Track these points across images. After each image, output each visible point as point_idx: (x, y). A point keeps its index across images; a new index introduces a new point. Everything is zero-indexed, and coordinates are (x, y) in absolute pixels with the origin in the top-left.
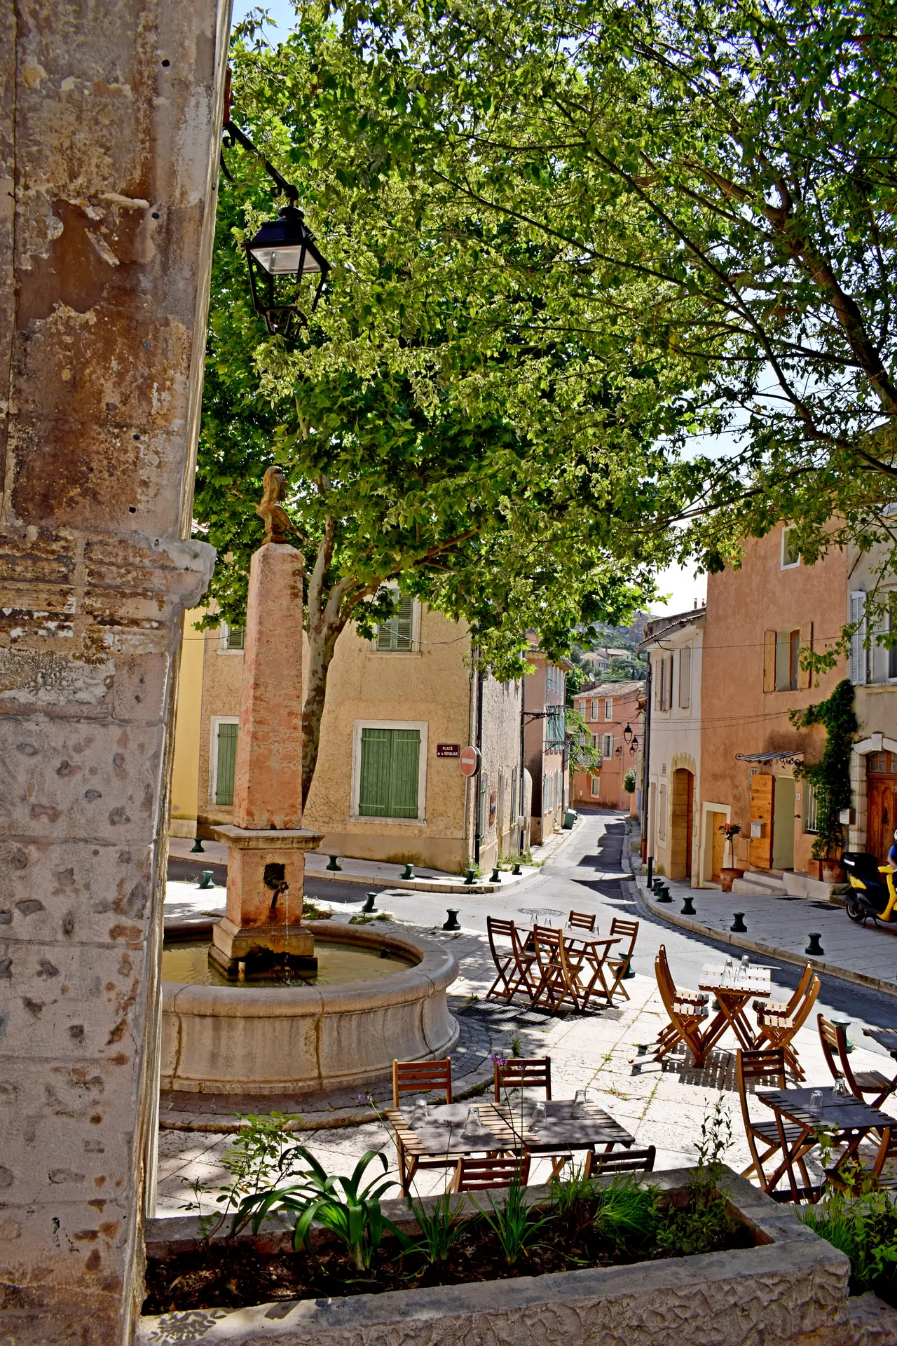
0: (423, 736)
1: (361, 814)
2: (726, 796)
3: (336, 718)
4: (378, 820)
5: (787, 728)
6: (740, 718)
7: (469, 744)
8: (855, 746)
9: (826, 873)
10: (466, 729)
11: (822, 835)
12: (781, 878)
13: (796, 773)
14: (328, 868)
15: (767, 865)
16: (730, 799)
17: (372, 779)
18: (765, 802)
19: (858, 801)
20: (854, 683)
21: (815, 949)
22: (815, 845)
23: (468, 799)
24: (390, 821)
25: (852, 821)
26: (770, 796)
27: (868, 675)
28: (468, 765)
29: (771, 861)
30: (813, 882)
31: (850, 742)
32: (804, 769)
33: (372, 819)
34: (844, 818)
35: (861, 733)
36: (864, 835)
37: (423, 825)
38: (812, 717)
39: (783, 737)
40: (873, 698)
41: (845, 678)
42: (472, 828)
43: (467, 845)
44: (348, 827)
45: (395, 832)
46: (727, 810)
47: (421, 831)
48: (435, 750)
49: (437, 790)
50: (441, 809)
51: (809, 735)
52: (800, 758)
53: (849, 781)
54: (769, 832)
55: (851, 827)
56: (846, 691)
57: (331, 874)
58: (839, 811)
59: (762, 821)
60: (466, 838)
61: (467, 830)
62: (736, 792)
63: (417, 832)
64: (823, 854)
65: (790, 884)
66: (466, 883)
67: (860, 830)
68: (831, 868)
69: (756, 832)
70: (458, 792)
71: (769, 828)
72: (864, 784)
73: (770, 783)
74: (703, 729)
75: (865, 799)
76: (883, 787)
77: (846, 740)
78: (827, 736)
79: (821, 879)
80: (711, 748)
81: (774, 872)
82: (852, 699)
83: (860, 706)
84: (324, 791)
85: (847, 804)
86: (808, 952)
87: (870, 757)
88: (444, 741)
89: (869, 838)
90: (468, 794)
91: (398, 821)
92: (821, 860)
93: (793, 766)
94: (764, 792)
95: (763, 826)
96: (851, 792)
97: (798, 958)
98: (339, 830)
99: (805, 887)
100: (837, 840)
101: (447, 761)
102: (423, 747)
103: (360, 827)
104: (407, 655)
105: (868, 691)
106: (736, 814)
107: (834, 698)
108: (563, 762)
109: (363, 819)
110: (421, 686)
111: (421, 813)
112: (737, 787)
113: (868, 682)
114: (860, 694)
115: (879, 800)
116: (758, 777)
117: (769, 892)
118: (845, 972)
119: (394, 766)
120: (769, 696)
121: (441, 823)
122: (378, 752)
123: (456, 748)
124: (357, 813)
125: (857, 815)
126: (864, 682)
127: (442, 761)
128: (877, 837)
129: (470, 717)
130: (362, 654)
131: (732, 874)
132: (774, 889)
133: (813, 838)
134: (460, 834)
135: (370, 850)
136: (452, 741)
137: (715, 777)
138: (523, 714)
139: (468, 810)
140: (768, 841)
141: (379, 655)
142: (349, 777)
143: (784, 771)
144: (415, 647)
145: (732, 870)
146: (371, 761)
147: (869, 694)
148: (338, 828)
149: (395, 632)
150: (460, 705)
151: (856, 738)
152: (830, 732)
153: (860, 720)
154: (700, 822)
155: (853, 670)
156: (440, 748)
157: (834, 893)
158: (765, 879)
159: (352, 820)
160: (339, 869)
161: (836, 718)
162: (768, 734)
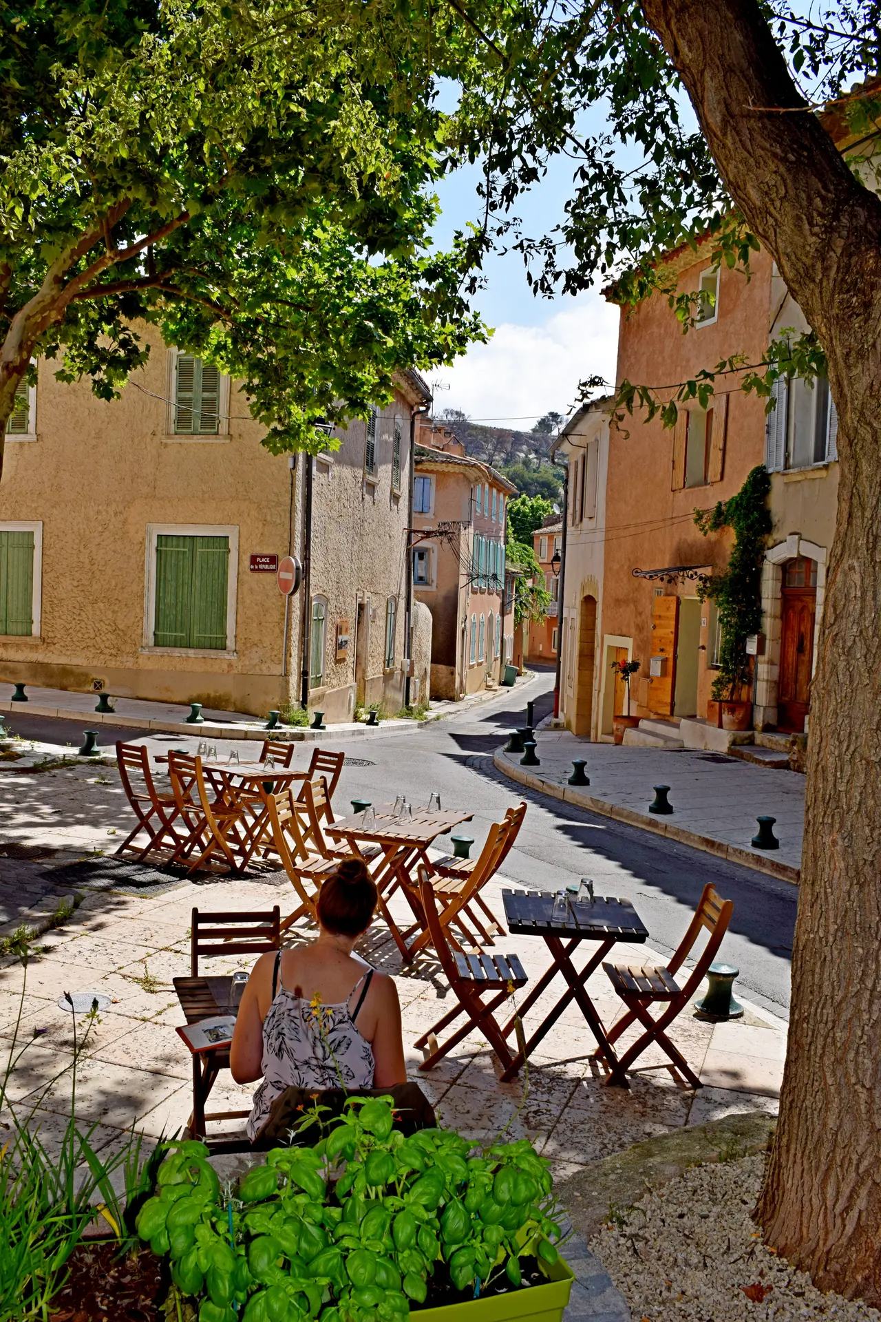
0: (233, 544)
1: (157, 644)
2: (628, 626)
3: (125, 522)
4: (177, 652)
5: (695, 534)
6: (645, 524)
7: (290, 553)
8: (769, 553)
9: (726, 717)
10: (286, 535)
11: (725, 670)
12: (677, 726)
13: (702, 592)
14: (98, 709)
15: (667, 711)
16: (633, 631)
17: (170, 599)
18: (667, 631)
19: (769, 625)
20: (770, 471)
21: (662, 806)
22: (718, 682)
23: (289, 625)
24: (191, 652)
25: (761, 650)
26: (673, 623)
27: (787, 459)
28: (287, 581)
29: (673, 705)
30: (712, 729)
31: (763, 547)
32: (711, 588)
33: (169, 650)
34: (751, 648)
35: (776, 536)
36: (776, 669)
37: (234, 657)
38: (720, 518)
39: (691, 546)
40: (791, 489)
41: (759, 464)
42: (294, 662)
43: (287, 682)
44: (140, 661)
45: (198, 668)
46: (628, 643)
47: (230, 665)
48: (247, 563)
49: (250, 613)
50: (256, 638)
51: (718, 542)
52: (707, 571)
53: (759, 599)
54: (671, 670)
55: (761, 658)
56: (760, 481)
57: (99, 717)
58: (745, 637)
59: (663, 655)
60: (286, 674)
61: (287, 663)
62: (639, 620)
63: (225, 666)
64: (725, 694)
65: (687, 733)
66: (269, 727)
67: (771, 662)
68: (732, 711)
69: (656, 669)
70: (276, 616)
71: (671, 664)
72: (779, 602)
73: (674, 606)
74: (607, 540)
75: (779, 622)
76: (799, 605)
77: (758, 544)
78: (735, 542)
79: (721, 726)
80: (616, 567)
81: (675, 719)
82: (767, 492)
83: (777, 501)
84: (110, 615)
85: (756, 628)
86: (652, 810)
87: (786, 567)
88: (258, 550)
89: (782, 673)
90: (289, 619)
91: (201, 653)
92: (721, 702)
93: (697, 582)
94: (668, 618)
95: (664, 661)
96: (760, 612)
97: (638, 817)
98: (129, 665)
99: (703, 736)
100: (743, 675)
101: (262, 576)
102: (233, 558)
103: (156, 661)
104: (212, 440)
105: (786, 479)
106: (639, 648)
107: (745, 491)
108: (503, 605)
109: (159, 650)
110: (231, 480)
111: (230, 643)
112: (640, 614)
113: (787, 467)
114: (777, 483)
115: (794, 623)
116: (662, 598)
117: (661, 743)
118: (689, 835)
119: (198, 583)
120: (677, 494)
121: (255, 656)
122: (177, 565)
123: (273, 559)
124: (152, 642)
125: (767, 643)
126: (781, 468)
127: (256, 575)
128: (791, 671)
129: (291, 519)
130: (156, 439)
131: (626, 722)
132: (666, 739)
133: (717, 674)
134: (279, 670)
135: (167, 689)
136: (270, 551)
137: (618, 602)
138: (410, 532)
139: (288, 638)
140: (669, 680)
141: (177, 439)
142: (142, 597)
143: (689, 589)
144: (223, 429)
145: (628, 717)
146: (169, 577)
147: (786, 484)
148: (129, 663)
149: (197, 410)
150: (278, 504)
151: (770, 543)
152: (740, 535)
153: (775, 519)
154: (602, 660)
155: (769, 453)
156: (254, 560)
157: (734, 743)
158: (662, 729)
159: (146, 652)
160: (111, 710)
161: (746, 517)
162: (675, 543)
